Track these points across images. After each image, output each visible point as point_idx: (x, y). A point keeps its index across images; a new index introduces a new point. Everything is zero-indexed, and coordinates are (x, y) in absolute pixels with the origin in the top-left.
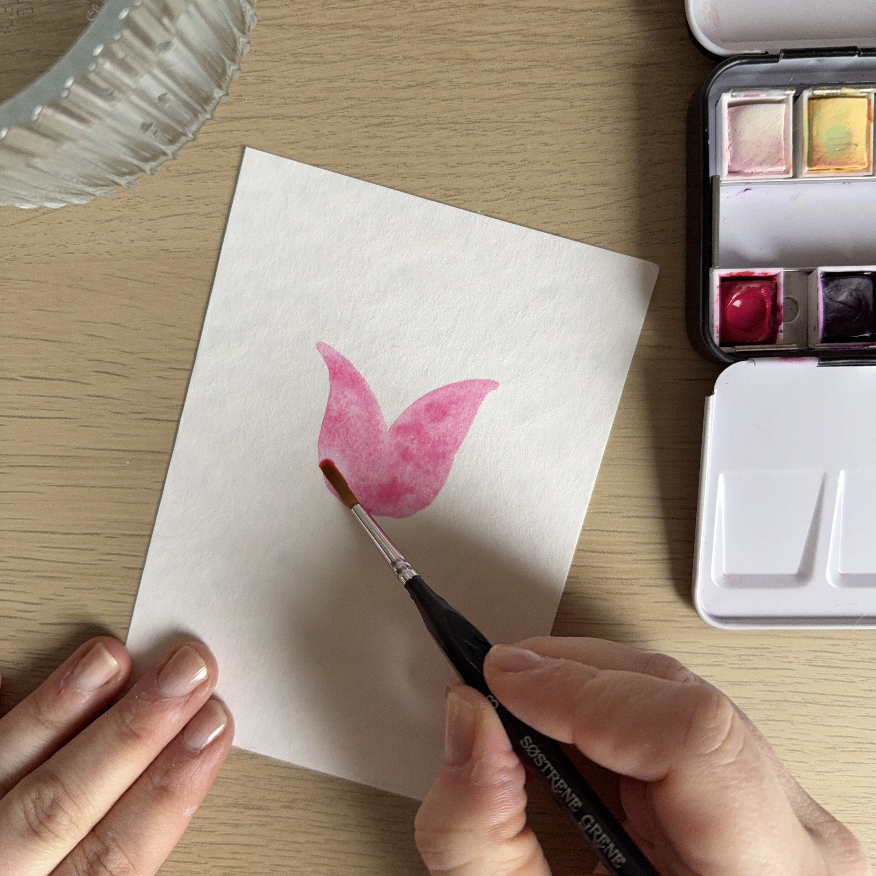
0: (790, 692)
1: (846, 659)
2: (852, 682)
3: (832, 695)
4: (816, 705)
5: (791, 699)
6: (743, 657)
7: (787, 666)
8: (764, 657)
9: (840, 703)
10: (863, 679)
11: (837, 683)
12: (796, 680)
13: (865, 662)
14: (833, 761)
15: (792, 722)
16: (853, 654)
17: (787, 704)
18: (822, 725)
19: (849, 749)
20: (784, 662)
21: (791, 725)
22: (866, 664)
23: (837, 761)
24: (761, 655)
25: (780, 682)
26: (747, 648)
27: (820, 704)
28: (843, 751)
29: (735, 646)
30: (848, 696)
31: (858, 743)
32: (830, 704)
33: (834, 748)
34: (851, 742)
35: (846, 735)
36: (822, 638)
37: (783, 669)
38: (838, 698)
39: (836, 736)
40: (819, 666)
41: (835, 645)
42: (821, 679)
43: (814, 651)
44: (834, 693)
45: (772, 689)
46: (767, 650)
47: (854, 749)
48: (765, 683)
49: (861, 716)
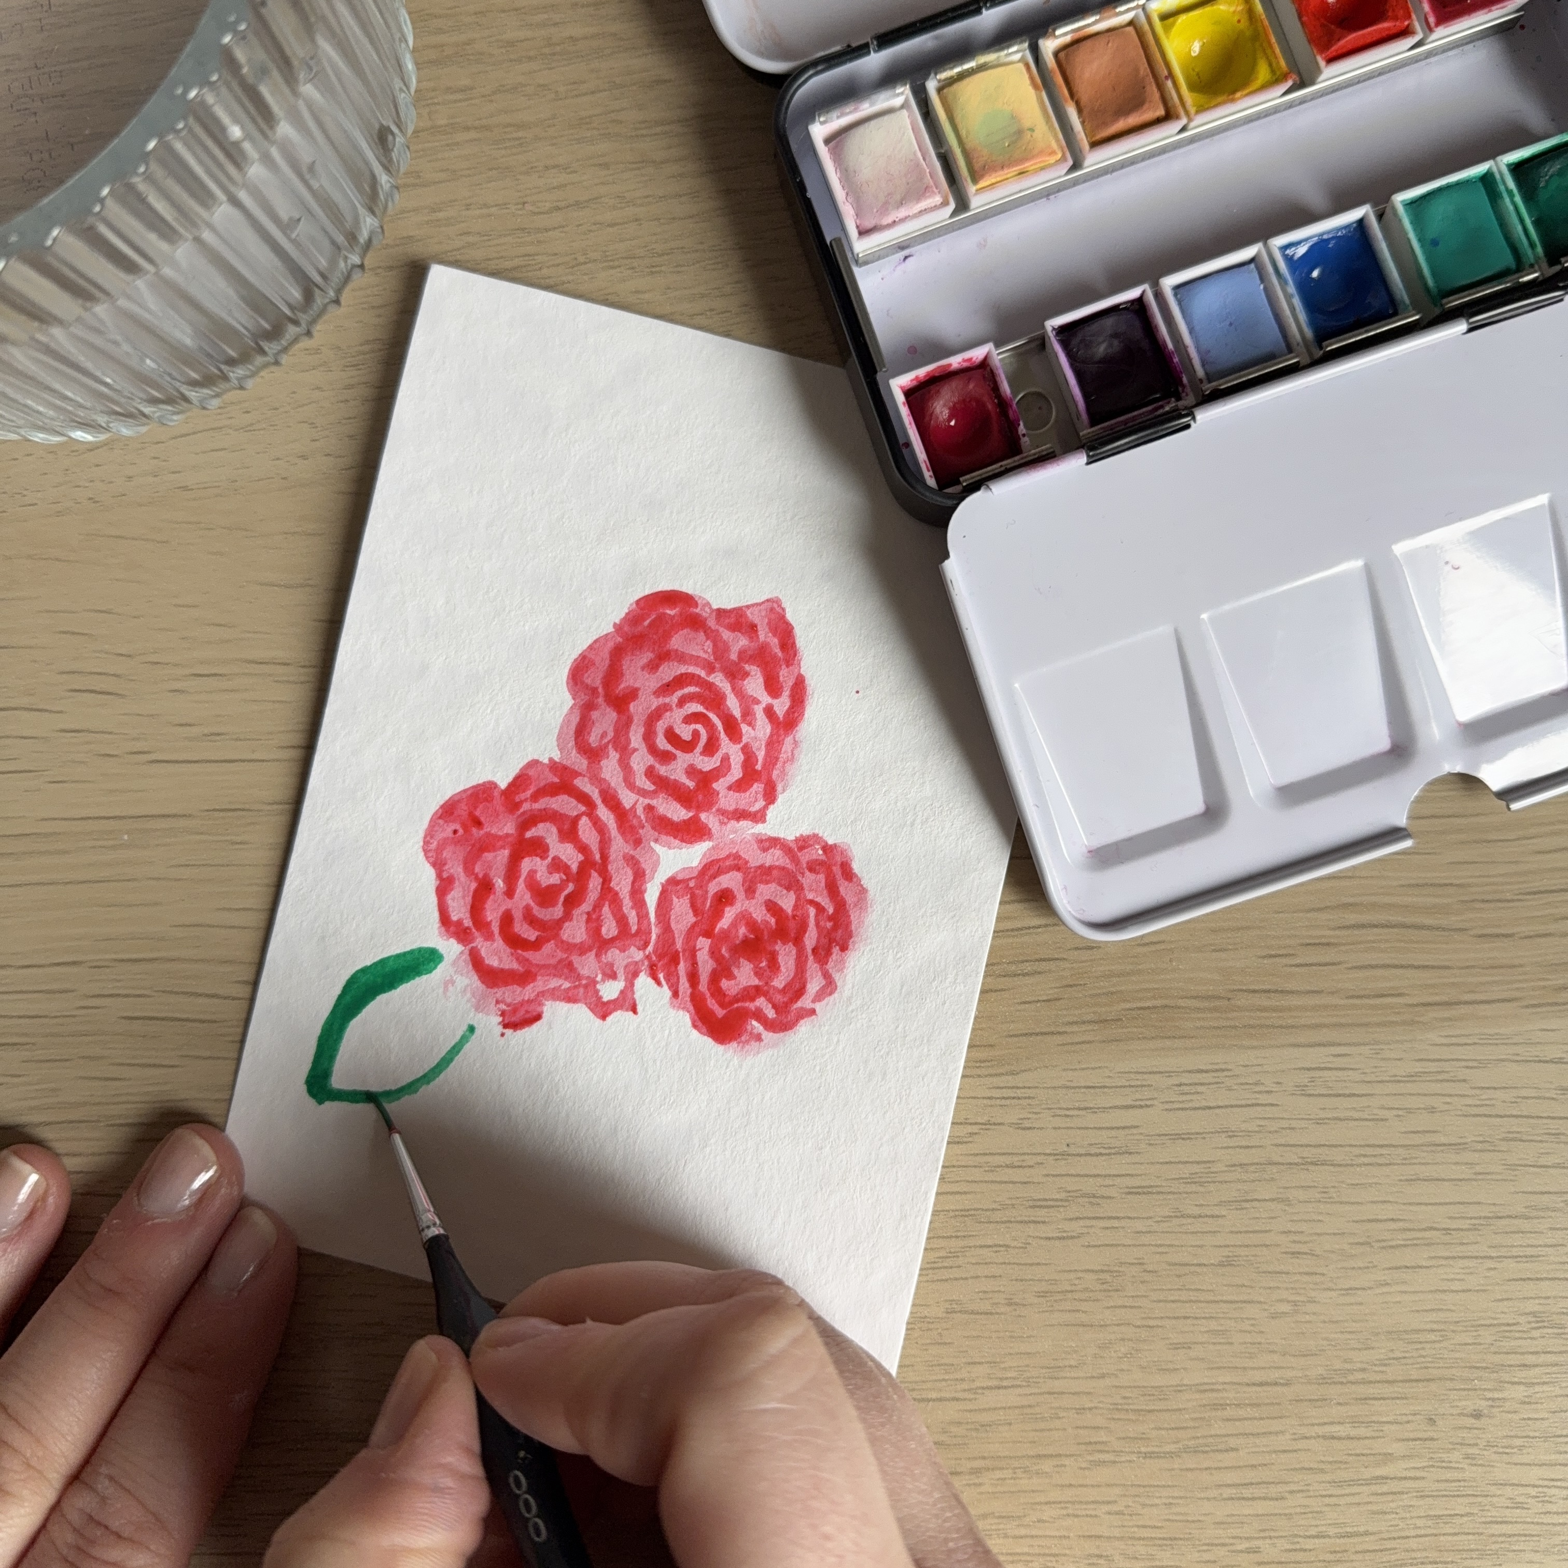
0: (1276, 1145)
1: (1366, 1079)
2: (1382, 1120)
3: (1351, 1146)
4: (1326, 1167)
5: (1281, 1160)
6: (1186, 1089)
7: (1263, 1099)
8: (1223, 1085)
9: (1366, 1160)
10: (1400, 1113)
11: (1356, 1123)
12: (1285, 1124)
13: (1399, 1081)
14: (1368, 1268)
15: (1286, 1201)
16: (1374, 1070)
17: (1275, 1169)
18: (1341, 1203)
19: (1394, 1243)
20: (1260, 1092)
21: (1287, 1208)
22: (1402, 1084)
23: (1375, 1267)
24: (1217, 1083)
25: (1257, 1129)
26: (1190, 1072)
27: (1332, 1165)
28: (1384, 1248)
29: (1168, 1069)
30: (1378, 1146)
31: (1410, 1230)
32: (1349, 1162)
33: (1369, 1243)
34: (1395, 1230)
35: (1385, 1217)
36: (1319, 1045)
37: (1258, 1105)
38: (1362, 1151)
39: (1370, 1221)
40: (1320, 1095)
41: (1343, 1055)
42: (1329, 1119)
43: (1308, 1069)
44: (1354, 1143)
45: (1244, 1143)
46: (1226, 1073)
47: (1402, 1243)
48: (1231, 1134)
49: (1407, 1180)
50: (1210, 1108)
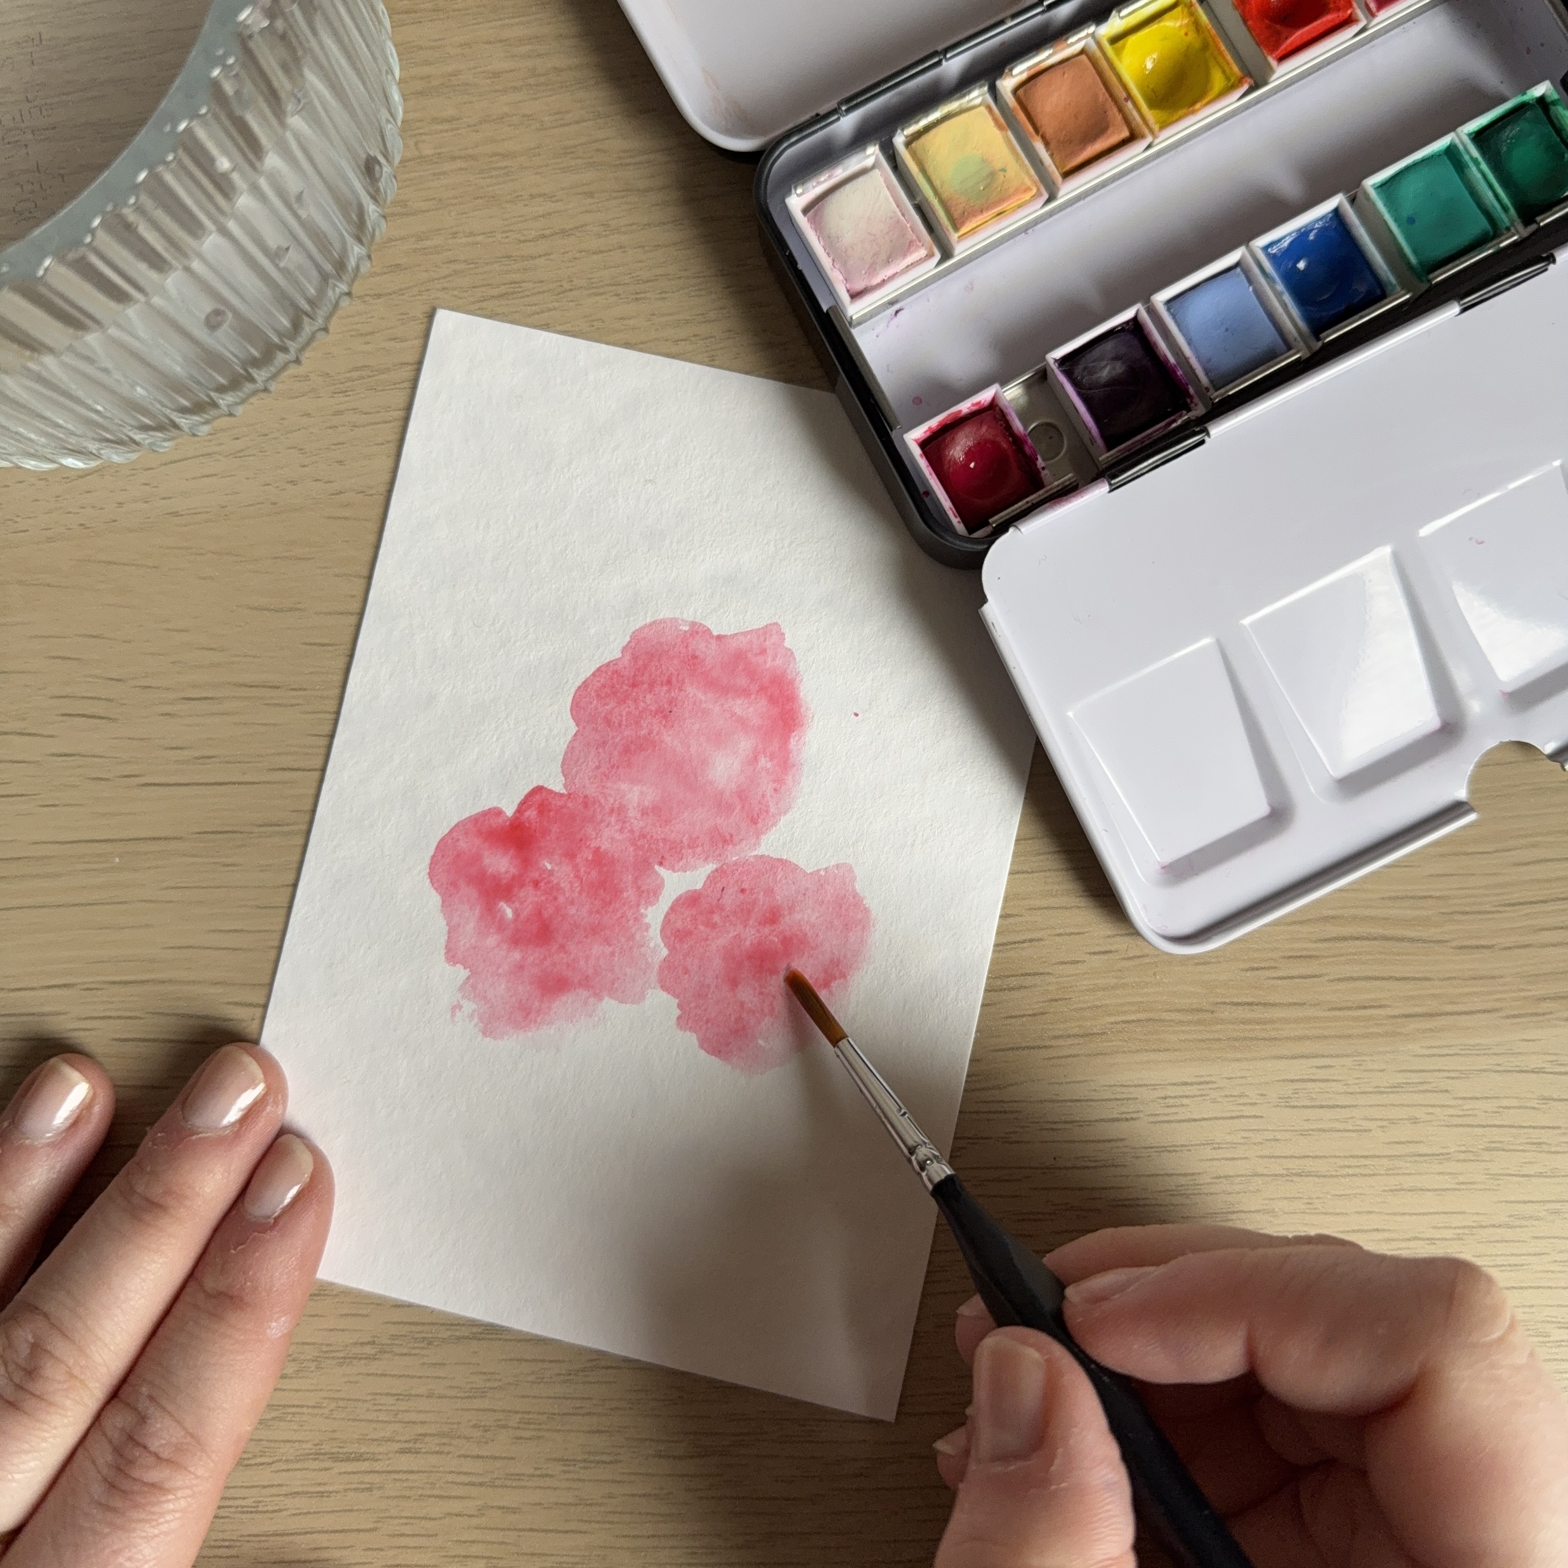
0: (1261, 1157)
1: (1349, 1090)
2: (1366, 1131)
3: (1335, 1157)
4: (1310, 1178)
5: (1265, 1172)
6: (1171, 1101)
7: (1248, 1111)
8: (1208, 1098)
9: (1351, 1171)
10: (1384, 1123)
11: (1340, 1134)
12: (1270, 1136)
13: (1382, 1093)
16: (1357, 1081)
17: (1259, 1180)
20: (1244, 1104)
22: (1385, 1095)
24: (1201, 1096)
25: (1243, 1141)
26: (1175, 1084)
27: (1316, 1176)
29: (1153, 1082)
30: (1362, 1157)
31: (1393, 1240)
32: (1334, 1173)
36: (1303, 1057)
37: (1243, 1117)
38: (1346, 1162)
40: (1304, 1107)
41: (1326, 1067)
42: (1312, 1130)
43: (1292, 1081)
44: (1338, 1154)
45: (1229, 1156)
46: (1210, 1086)
48: (1216, 1146)
49: (1391, 1191)
50: (1195, 1120)
